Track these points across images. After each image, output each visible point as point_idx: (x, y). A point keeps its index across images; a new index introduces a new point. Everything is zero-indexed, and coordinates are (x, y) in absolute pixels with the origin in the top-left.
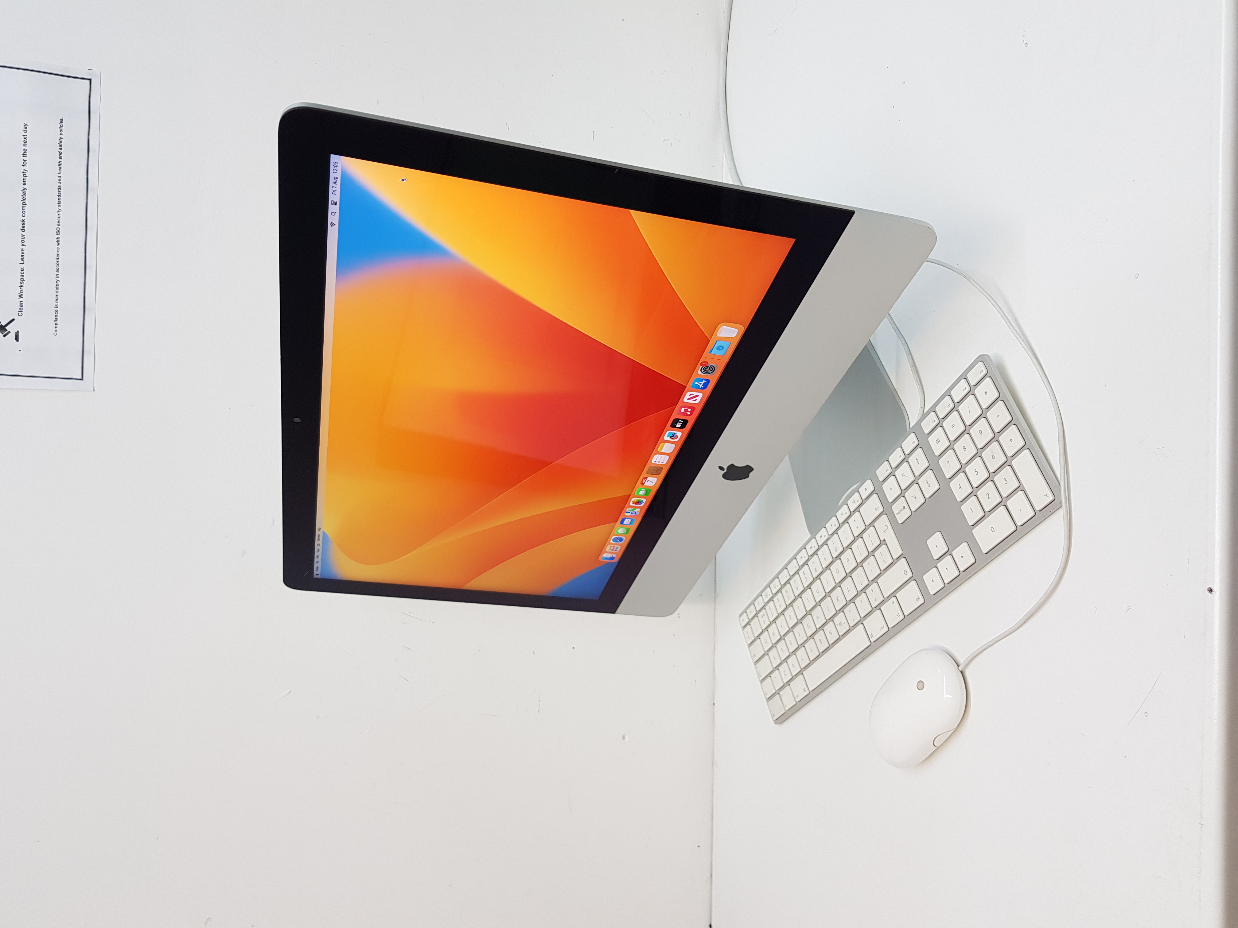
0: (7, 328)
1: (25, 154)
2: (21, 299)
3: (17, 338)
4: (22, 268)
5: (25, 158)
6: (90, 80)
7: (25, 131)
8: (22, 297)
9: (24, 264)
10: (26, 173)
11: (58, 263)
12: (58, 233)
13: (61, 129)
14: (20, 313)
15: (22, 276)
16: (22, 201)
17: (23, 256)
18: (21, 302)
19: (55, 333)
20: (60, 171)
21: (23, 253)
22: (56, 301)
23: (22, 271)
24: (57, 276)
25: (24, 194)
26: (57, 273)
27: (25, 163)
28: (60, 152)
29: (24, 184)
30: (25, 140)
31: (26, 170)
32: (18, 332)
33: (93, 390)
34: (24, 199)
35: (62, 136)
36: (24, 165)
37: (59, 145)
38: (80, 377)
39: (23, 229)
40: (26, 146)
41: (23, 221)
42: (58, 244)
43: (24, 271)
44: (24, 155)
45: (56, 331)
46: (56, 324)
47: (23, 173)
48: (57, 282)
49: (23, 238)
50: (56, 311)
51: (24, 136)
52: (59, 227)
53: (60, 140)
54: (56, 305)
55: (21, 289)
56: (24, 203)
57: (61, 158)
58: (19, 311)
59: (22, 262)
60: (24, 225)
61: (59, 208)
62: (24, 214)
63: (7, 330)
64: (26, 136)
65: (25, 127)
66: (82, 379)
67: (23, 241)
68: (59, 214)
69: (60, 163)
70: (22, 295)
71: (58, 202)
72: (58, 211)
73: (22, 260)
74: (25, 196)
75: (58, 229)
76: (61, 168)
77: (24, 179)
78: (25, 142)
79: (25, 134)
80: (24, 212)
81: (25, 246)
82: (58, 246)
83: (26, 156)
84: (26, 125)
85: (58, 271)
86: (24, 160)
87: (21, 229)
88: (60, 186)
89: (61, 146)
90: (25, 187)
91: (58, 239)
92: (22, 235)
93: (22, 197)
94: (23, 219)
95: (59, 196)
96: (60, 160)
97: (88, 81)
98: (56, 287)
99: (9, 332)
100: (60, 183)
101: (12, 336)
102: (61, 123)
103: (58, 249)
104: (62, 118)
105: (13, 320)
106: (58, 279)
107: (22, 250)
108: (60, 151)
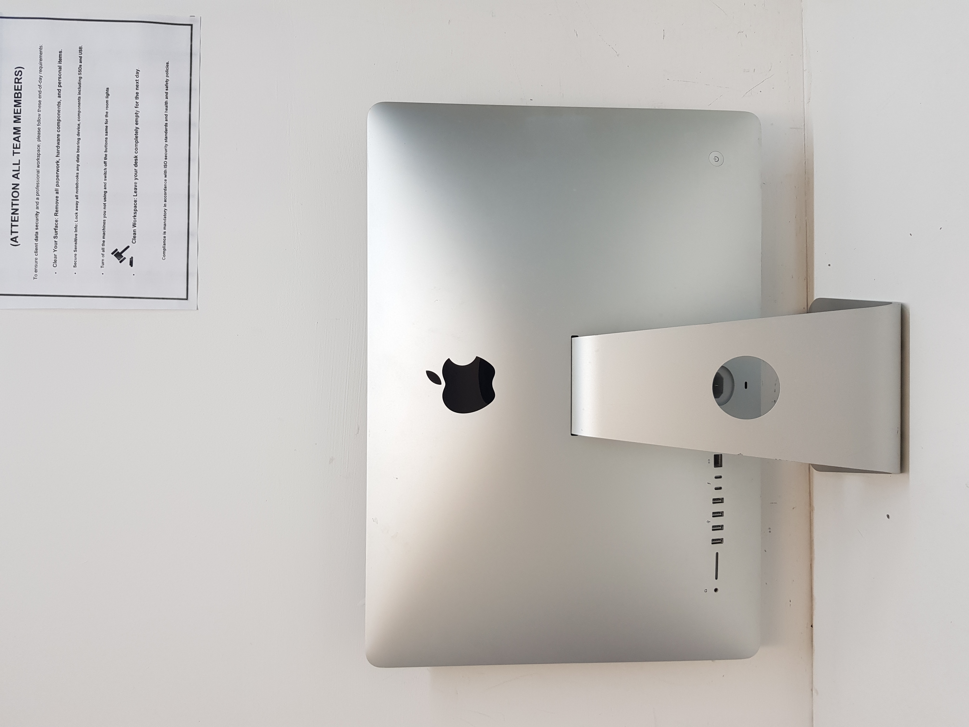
0: (123, 254)
1: (137, 96)
2: (135, 228)
3: (131, 264)
4: (136, 199)
5: (137, 101)
6: (191, 25)
7: (137, 76)
8: (135, 226)
9: (136, 196)
10: (138, 114)
11: (165, 194)
12: (165, 166)
13: (167, 71)
14: (134, 240)
15: (135, 207)
16: (135, 139)
17: (136, 189)
18: (135, 231)
19: (164, 257)
20: (167, 109)
21: (136, 186)
22: (165, 228)
23: (135, 202)
24: (165, 205)
25: (137, 133)
26: (165, 203)
27: (137, 105)
28: (166, 93)
29: (137, 124)
30: (137, 84)
31: (138, 111)
32: (132, 257)
33: (196, 309)
34: (137, 137)
35: (168, 78)
36: (137, 107)
37: (166, 86)
38: (185, 297)
39: (136, 165)
40: (138, 90)
41: (136, 157)
42: (166, 176)
43: (137, 203)
44: (137, 98)
45: (164, 255)
46: (165, 250)
47: (136, 114)
48: (165, 211)
49: (136, 172)
50: (165, 237)
51: (136, 80)
52: (166, 160)
53: (166, 82)
54: (165, 232)
55: (134, 219)
56: (137, 141)
57: (167, 98)
58: (132, 239)
59: (135, 194)
60: (136, 161)
61: (166, 143)
62: (136, 151)
63: (123, 257)
64: (138, 80)
65: (137, 73)
66: (187, 299)
67: (136, 175)
68: (166, 149)
69: (166, 103)
70: (136, 224)
71: (165, 138)
72: (165, 147)
73: (136, 193)
74: (138, 135)
75: (165, 163)
76: (167, 107)
77: (137, 119)
78: (137, 86)
79: (137, 79)
80: (136, 149)
81: (138, 180)
82: (166, 178)
83: (138, 99)
84: (138, 70)
85: (165, 201)
86: (136, 102)
87: (134, 165)
88: (166, 124)
89: (167, 87)
90: (137, 126)
91: (165, 172)
92: (135, 170)
93: (135, 136)
94: (136, 156)
95: (166, 132)
96: (167, 100)
97: (190, 27)
98: (164, 216)
99: (125, 258)
100: (167, 120)
101: (127, 261)
102: (167, 66)
103: (166, 180)
104: (168, 62)
105: (128, 247)
106: (165, 208)
107: (136, 183)
108: (167, 91)
